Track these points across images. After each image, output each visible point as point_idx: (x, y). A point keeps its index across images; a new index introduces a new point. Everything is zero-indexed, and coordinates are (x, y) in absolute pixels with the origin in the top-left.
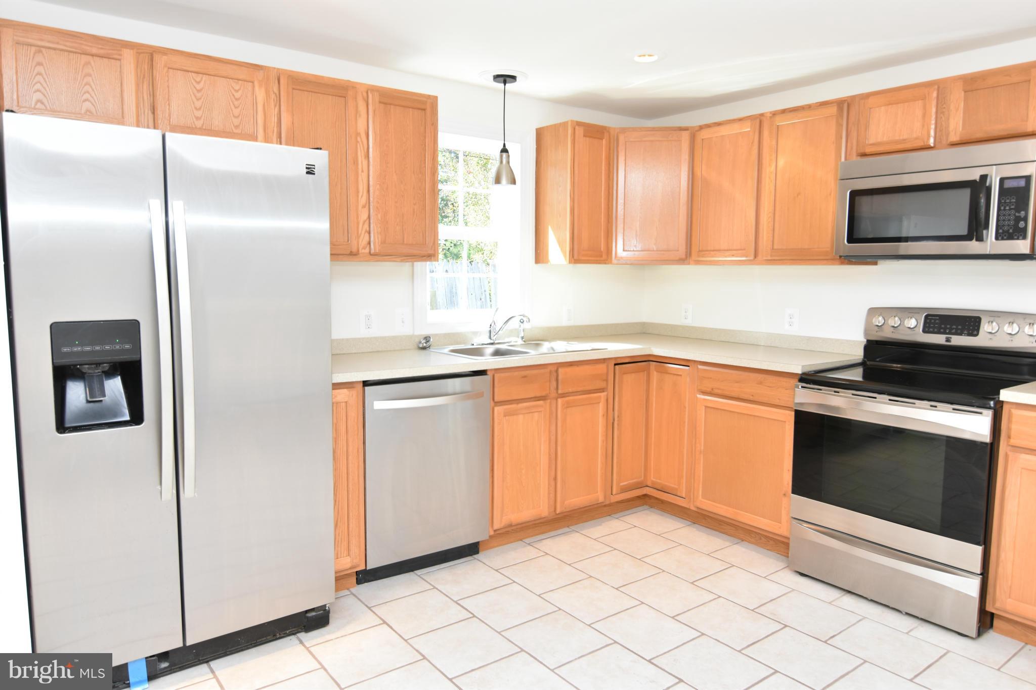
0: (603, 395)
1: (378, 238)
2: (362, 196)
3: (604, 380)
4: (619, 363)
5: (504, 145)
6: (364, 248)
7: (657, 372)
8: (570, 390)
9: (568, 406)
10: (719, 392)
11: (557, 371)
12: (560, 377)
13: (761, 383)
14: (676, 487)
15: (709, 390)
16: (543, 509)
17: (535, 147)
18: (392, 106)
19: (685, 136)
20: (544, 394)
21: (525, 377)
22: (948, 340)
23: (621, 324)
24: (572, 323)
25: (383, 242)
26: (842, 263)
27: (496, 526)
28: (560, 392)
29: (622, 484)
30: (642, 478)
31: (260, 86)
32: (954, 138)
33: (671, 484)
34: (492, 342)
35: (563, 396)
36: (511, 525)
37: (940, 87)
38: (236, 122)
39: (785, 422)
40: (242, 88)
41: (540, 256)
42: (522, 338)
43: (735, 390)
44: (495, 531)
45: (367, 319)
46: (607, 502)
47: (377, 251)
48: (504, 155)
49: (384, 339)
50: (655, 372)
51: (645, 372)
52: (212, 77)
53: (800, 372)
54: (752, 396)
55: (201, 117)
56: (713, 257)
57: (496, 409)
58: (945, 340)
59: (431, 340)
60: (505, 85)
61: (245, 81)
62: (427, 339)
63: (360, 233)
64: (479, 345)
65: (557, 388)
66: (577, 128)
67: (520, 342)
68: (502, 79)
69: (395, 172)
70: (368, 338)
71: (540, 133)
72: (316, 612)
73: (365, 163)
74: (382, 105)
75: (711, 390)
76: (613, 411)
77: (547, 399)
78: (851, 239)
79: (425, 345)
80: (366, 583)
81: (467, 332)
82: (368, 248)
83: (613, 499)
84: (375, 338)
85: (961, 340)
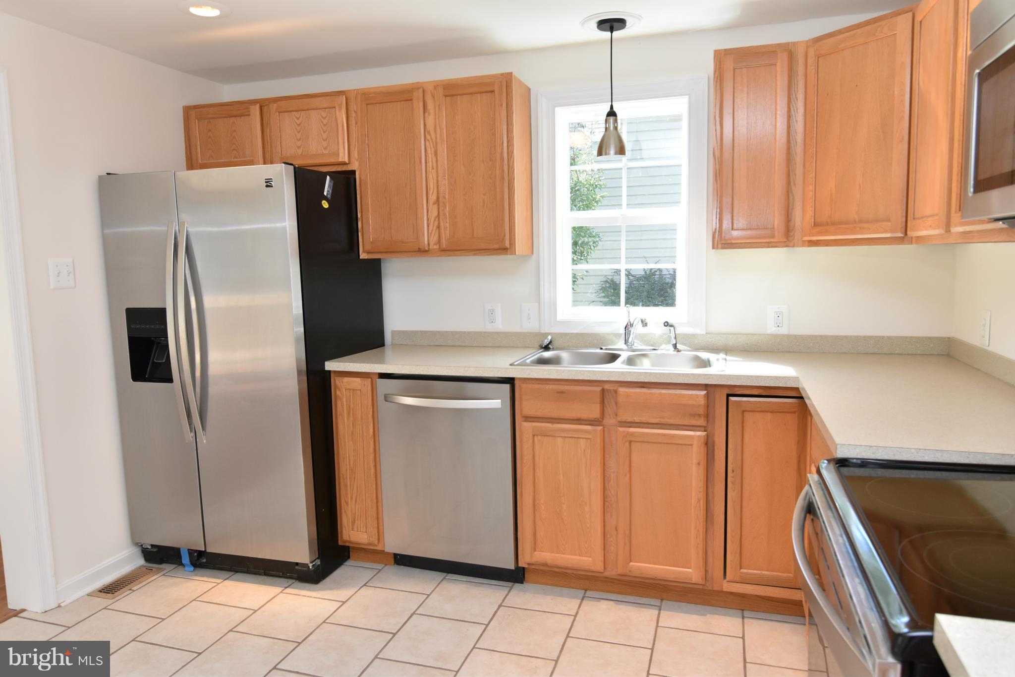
0: (697, 435)
1: (448, 233)
4: (737, 393)
5: (612, 107)
6: (435, 244)
8: (637, 419)
11: (616, 392)
12: (620, 400)
18: (459, 96)
19: (903, 24)
20: (592, 417)
24: (784, 331)
25: (452, 237)
27: (527, 560)
28: (619, 419)
29: (743, 571)
35: (626, 424)
38: (325, 144)
40: (328, 115)
45: (490, 313)
46: (716, 588)
47: (447, 247)
48: (612, 119)
49: (506, 335)
51: (795, 414)
52: (307, 111)
55: (301, 145)
60: (612, 34)
61: (330, 108)
63: (431, 229)
65: (616, 415)
66: (724, 58)
68: (609, 25)
69: (463, 164)
70: (490, 333)
73: (435, 159)
74: (448, 99)
76: (725, 461)
77: (599, 425)
80: (402, 566)
81: (608, 334)
82: (438, 245)
83: (728, 587)
84: (497, 333)
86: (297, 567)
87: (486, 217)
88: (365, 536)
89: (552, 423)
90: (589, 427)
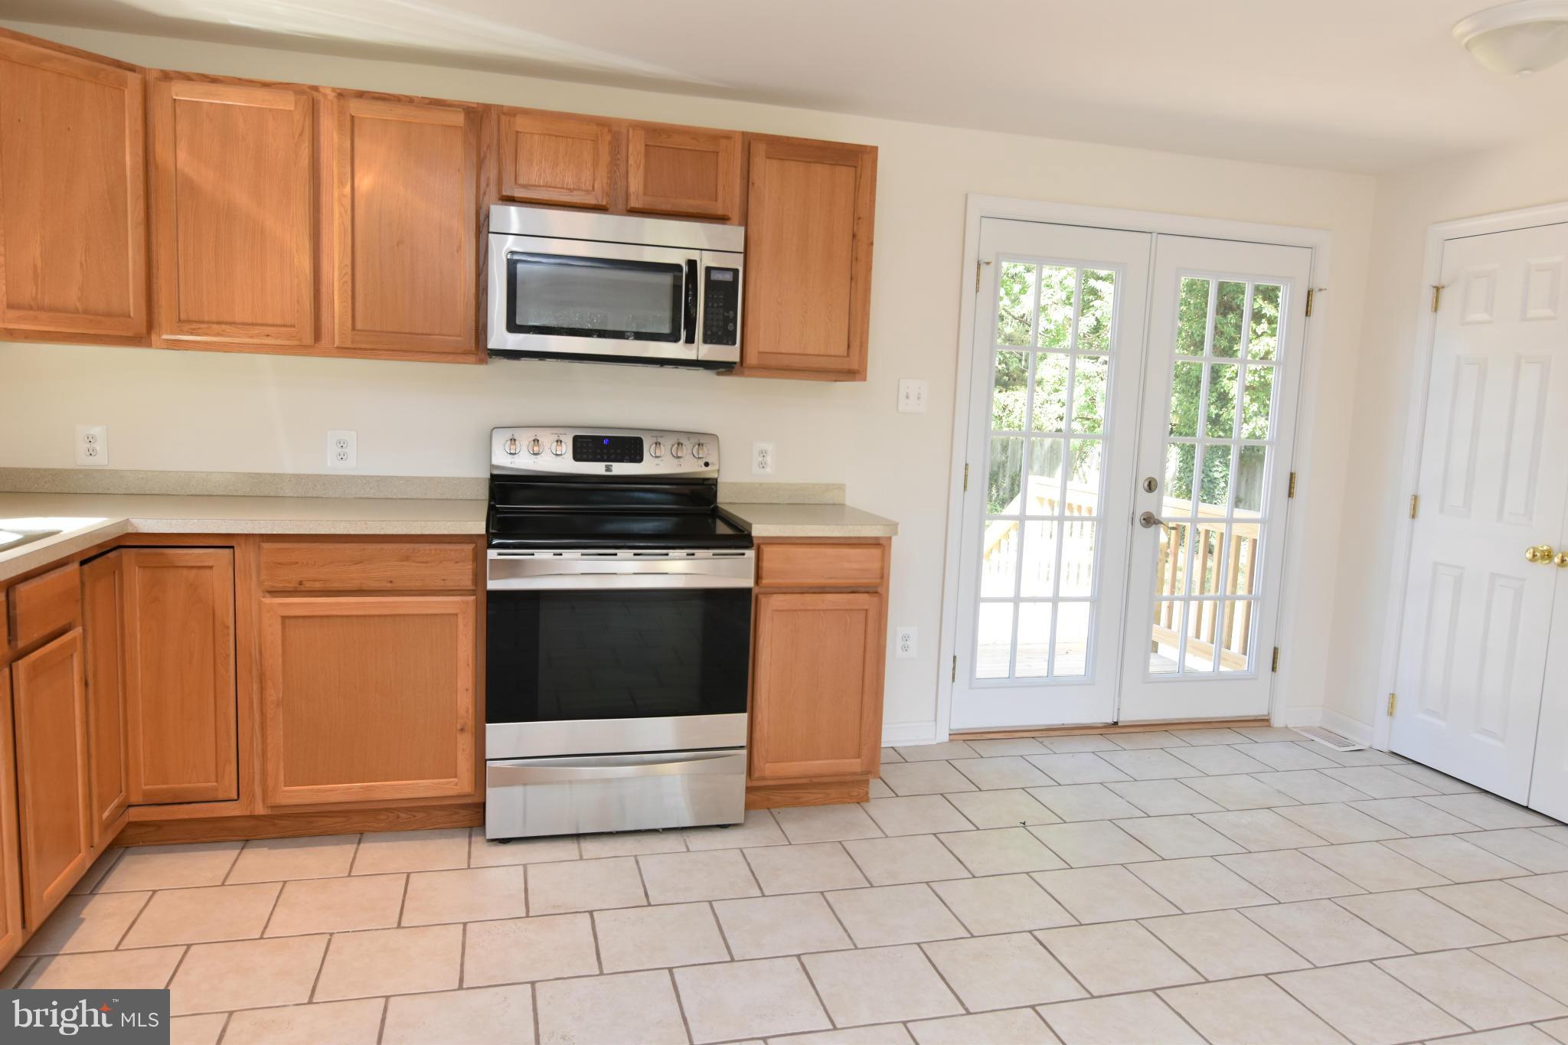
0: (78, 634)
3: (77, 601)
4: (87, 559)
7: (138, 567)
8: (38, 635)
9: (34, 672)
10: (317, 585)
12: (17, 610)
13: (407, 558)
14: (212, 785)
15: (291, 586)
22: (608, 469)
28: (16, 645)
29: (104, 816)
30: (124, 793)
32: (634, 203)
33: (191, 781)
37: (613, 131)
39: (457, 615)
43: (353, 576)
53: (483, 532)
54: (391, 582)
58: (604, 468)
75: (297, 585)
78: (514, 326)
85: (621, 469)
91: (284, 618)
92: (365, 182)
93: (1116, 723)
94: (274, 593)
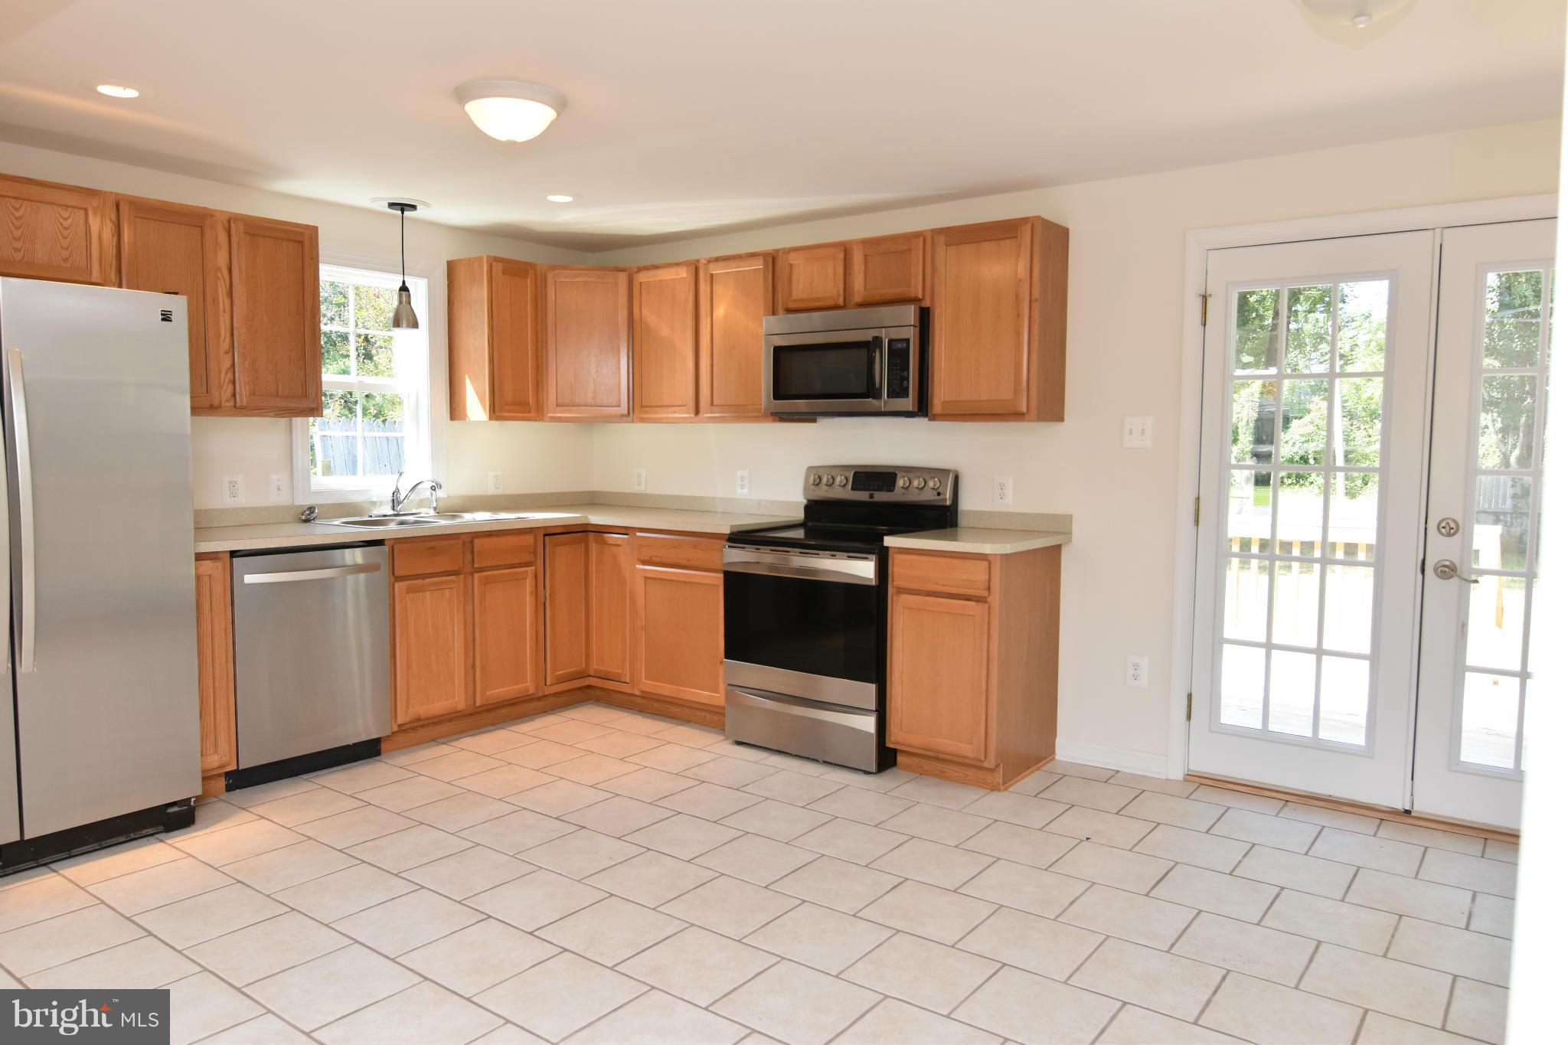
0: (531, 569)
1: (245, 389)
2: (224, 341)
3: (531, 553)
4: (550, 533)
5: (404, 282)
6: (228, 401)
7: (596, 543)
8: (489, 564)
9: (486, 582)
10: (659, 560)
11: (472, 542)
12: (476, 549)
14: (620, 671)
16: (456, 699)
17: (446, 282)
18: (260, 239)
19: (623, 278)
20: (456, 568)
21: (432, 548)
22: (871, 496)
23: (564, 493)
24: (500, 492)
25: (252, 394)
26: (775, 421)
27: (400, 720)
28: (476, 566)
29: (558, 673)
30: (584, 667)
31: (95, 213)
32: (858, 299)
33: (612, 668)
34: (395, 513)
35: (481, 570)
36: (419, 719)
37: (845, 249)
39: (715, 585)
40: (72, 216)
41: (455, 410)
42: (435, 509)
44: (399, 726)
45: (231, 486)
46: (540, 694)
47: (245, 404)
48: (404, 294)
49: (254, 510)
50: (594, 544)
51: (583, 544)
52: (34, 203)
53: (728, 532)
56: (655, 413)
57: (397, 585)
58: (868, 496)
59: (316, 511)
60: (403, 213)
61: (75, 208)
62: (311, 509)
63: (222, 382)
64: (380, 516)
65: (473, 562)
66: (494, 264)
67: (432, 512)
68: (400, 207)
69: (266, 313)
70: (233, 509)
71: (451, 266)
72: (180, 807)
73: (227, 302)
74: (248, 236)
75: (650, 559)
76: (544, 588)
77: (461, 574)
78: (777, 395)
79: (308, 516)
80: (237, 790)
81: (364, 502)
82: (233, 400)
83: (548, 691)
84: (243, 509)
85: (881, 496)
86: (171, 810)
87: (293, 375)
88: (216, 757)
89: (423, 579)
90: (453, 577)
91: (646, 578)
92: (720, 311)
93: (1407, 812)
94: (644, 563)
